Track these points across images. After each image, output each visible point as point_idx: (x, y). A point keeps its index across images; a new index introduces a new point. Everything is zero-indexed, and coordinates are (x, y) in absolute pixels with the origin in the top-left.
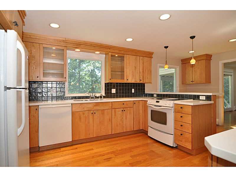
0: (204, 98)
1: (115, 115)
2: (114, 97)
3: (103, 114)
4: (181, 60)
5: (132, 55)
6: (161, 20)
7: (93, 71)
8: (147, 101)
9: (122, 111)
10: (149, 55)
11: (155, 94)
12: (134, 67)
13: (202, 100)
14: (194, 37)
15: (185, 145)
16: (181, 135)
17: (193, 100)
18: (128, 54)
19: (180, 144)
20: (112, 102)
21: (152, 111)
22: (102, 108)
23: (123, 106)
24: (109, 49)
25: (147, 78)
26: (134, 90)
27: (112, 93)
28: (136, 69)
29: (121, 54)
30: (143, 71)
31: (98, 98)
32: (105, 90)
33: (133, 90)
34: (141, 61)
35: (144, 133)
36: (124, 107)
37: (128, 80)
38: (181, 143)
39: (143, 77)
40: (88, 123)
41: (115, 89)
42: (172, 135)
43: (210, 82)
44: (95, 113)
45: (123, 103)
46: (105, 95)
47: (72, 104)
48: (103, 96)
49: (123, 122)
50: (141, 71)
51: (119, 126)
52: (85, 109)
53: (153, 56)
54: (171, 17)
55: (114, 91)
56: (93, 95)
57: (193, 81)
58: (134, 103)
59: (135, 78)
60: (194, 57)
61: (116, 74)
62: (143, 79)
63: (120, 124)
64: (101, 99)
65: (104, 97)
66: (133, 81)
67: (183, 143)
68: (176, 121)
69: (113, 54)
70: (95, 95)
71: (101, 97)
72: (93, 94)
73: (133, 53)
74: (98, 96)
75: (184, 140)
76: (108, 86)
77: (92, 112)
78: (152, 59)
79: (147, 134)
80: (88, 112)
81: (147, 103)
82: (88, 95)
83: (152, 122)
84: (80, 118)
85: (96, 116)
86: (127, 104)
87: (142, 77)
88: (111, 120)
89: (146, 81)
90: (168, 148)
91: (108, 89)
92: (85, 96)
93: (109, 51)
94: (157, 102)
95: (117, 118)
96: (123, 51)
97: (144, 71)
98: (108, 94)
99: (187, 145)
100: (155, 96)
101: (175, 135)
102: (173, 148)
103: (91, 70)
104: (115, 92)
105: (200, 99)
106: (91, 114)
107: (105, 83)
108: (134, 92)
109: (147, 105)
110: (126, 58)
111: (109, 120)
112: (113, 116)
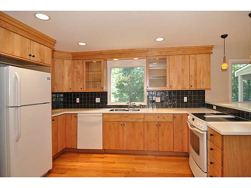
1: (148, 129)
5: (178, 55)
9: (157, 125)
11: (214, 105)
18: (171, 54)
20: (144, 114)
25: (203, 83)
26: (187, 99)
28: (184, 72)
29: (162, 56)
30: (196, 74)
33: (185, 99)
36: (159, 121)
37: (171, 87)
39: (196, 82)
40: (118, 134)
41: (160, 98)
42: (205, 172)
44: (124, 125)
45: (158, 116)
46: (147, 105)
47: (103, 114)
49: (158, 139)
50: (192, 73)
51: (152, 142)
52: (116, 120)
53: (212, 51)
55: (158, 100)
59: (182, 85)
62: (196, 85)
66: (180, 88)
68: (209, 153)
73: (180, 52)
77: (122, 123)
78: (211, 55)
80: (118, 123)
81: (188, 119)
84: (110, 128)
85: (126, 128)
86: (164, 117)
87: (193, 81)
88: (143, 134)
89: (201, 87)
93: (146, 55)
94: (193, 119)
95: (151, 133)
96: (165, 52)
100: (215, 108)
104: (160, 101)
107: (147, 92)
109: (187, 122)
110: (169, 59)
112: (146, 130)
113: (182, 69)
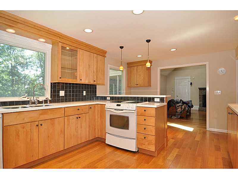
0: (158, 100)
1: (68, 125)
2: (62, 101)
3: (53, 124)
4: (127, 63)
5: (86, 51)
6: (134, 14)
7: (14, 67)
8: (105, 105)
9: (77, 118)
10: (102, 53)
11: (108, 97)
12: (88, 66)
13: (157, 102)
14: (150, 41)
15: (148, 147)
16: (145, 138)
17: (149, 102)
18: (81, 48)
19: (143, 147)
20: (64, 108)
21: (111, 116)
22: (52, 116)
23: (79, 112)
24: (59, 38)
25: (101, 79)
26: (86, 93)
27: (60, 95)
28: (90, 68)
29: (74, 47)
31: (41, 102)
32: (51, 92)
33: (84, 92)
34: (95, 59)
35: (100, 141)
36: (79, 114)
37: (81, 80)
38: (145, 146)
39: (97, 77)
40: (30, 140)
41: (64, 91)
42: (134, 139)
43: (151, 86)
44: (41, 125)
45: (78, 108)
46: (51, 99)
47: (2, 114)
48: (50, 100)
49: (77, 132)
50: (95, 70)
52: (27, 120)
53: (106, 55)
54: (144, 13)
55: (62, 93)
56: (35, 99)
57: (137, 85)
58: (90, 107)
59: (88, 79)
60: (149, 60)
61: (65, 72)
62: (97, 80)
63: (74, 135)
64: (46, 104)
65: (51, 102)
66: (87, 82)
67: (146, 146)
68: (138, 124)
69: (65, 46)
70: (38, 99)
71: (46, 101)
72: (35, 97)
73: (87, 48)
74: (42, 100)
75: (146, 143)
76: (55, 87)
77: (37, 123)
78: (105, 58)
79: (105, 142)
80: (31, 125)
81: (106, 107)
82: (26, 99)
83: (111, 127)
84: (18, 135)
85: (42, 129)
86: (82, 109)
87: (95, 77)
88: (63, 132)
89: (99, 82)
90: (131, 154)
91: (54, 91)
92: (21, 100)
93: (59, 40)
94: (117, 105)
95: (71, 128)
97: (98, 71)
98: (55, 98)
99: (150, 147)
100: (108, 98)
101: (138, 139)
102: (135, 153)
103: (12, 66)
104: (64, 95)
105: (155, 101)
106: (35, 127)
107: (51, 83)
108: (85, 95)
109: (105, 109)
110: (80, 53)
111: (61, 131)
112: (66, 126)
113: (89, 65)
